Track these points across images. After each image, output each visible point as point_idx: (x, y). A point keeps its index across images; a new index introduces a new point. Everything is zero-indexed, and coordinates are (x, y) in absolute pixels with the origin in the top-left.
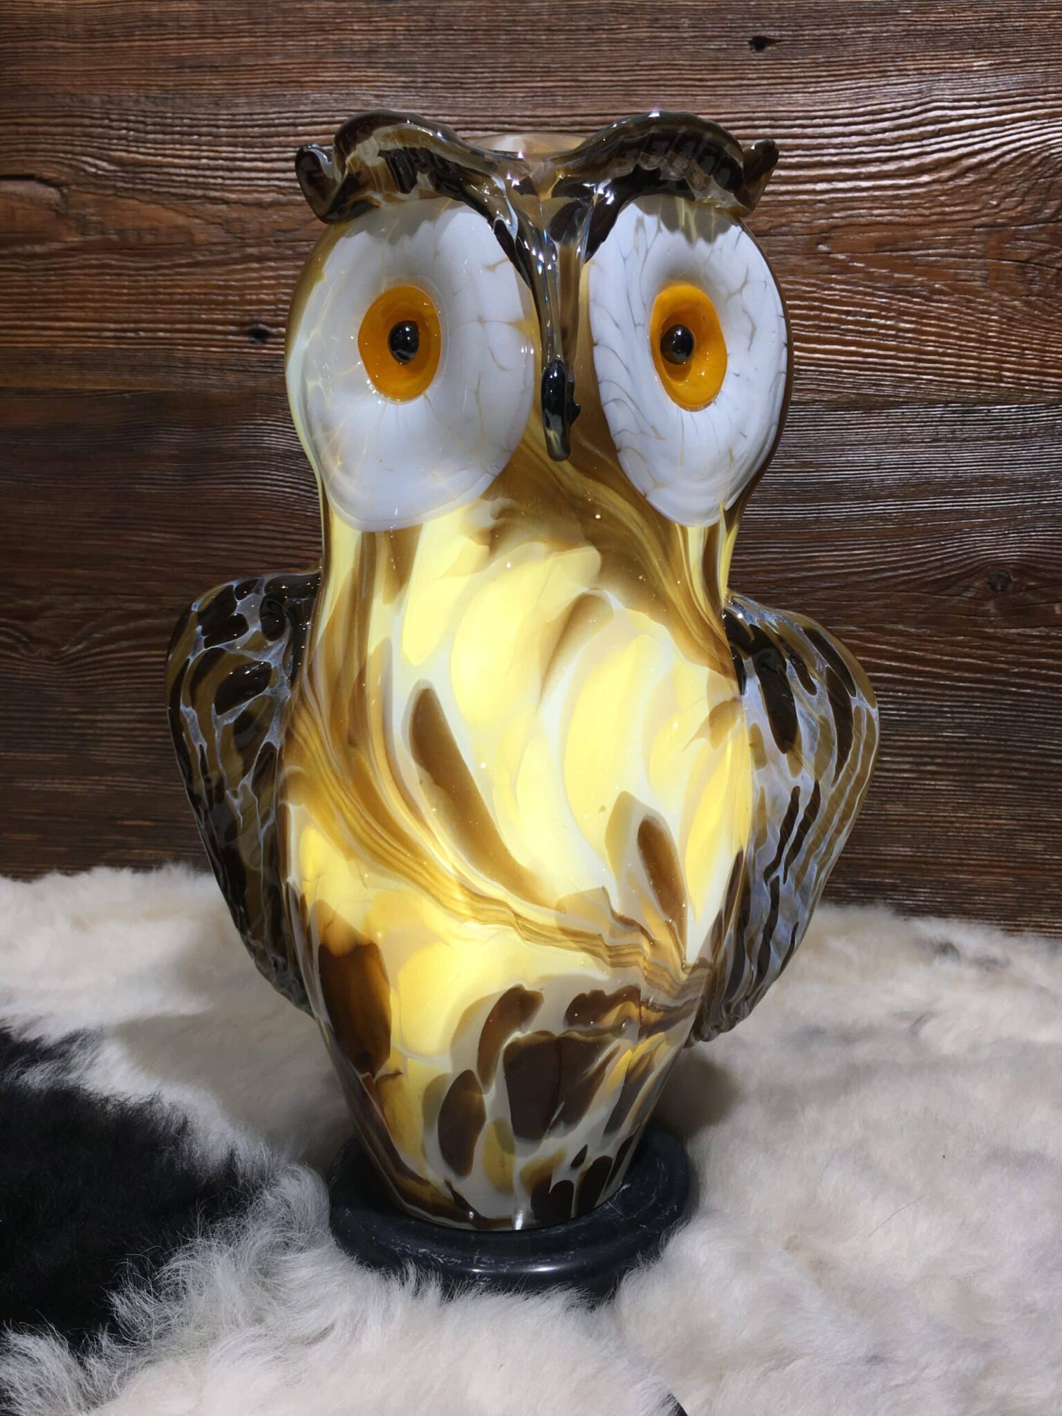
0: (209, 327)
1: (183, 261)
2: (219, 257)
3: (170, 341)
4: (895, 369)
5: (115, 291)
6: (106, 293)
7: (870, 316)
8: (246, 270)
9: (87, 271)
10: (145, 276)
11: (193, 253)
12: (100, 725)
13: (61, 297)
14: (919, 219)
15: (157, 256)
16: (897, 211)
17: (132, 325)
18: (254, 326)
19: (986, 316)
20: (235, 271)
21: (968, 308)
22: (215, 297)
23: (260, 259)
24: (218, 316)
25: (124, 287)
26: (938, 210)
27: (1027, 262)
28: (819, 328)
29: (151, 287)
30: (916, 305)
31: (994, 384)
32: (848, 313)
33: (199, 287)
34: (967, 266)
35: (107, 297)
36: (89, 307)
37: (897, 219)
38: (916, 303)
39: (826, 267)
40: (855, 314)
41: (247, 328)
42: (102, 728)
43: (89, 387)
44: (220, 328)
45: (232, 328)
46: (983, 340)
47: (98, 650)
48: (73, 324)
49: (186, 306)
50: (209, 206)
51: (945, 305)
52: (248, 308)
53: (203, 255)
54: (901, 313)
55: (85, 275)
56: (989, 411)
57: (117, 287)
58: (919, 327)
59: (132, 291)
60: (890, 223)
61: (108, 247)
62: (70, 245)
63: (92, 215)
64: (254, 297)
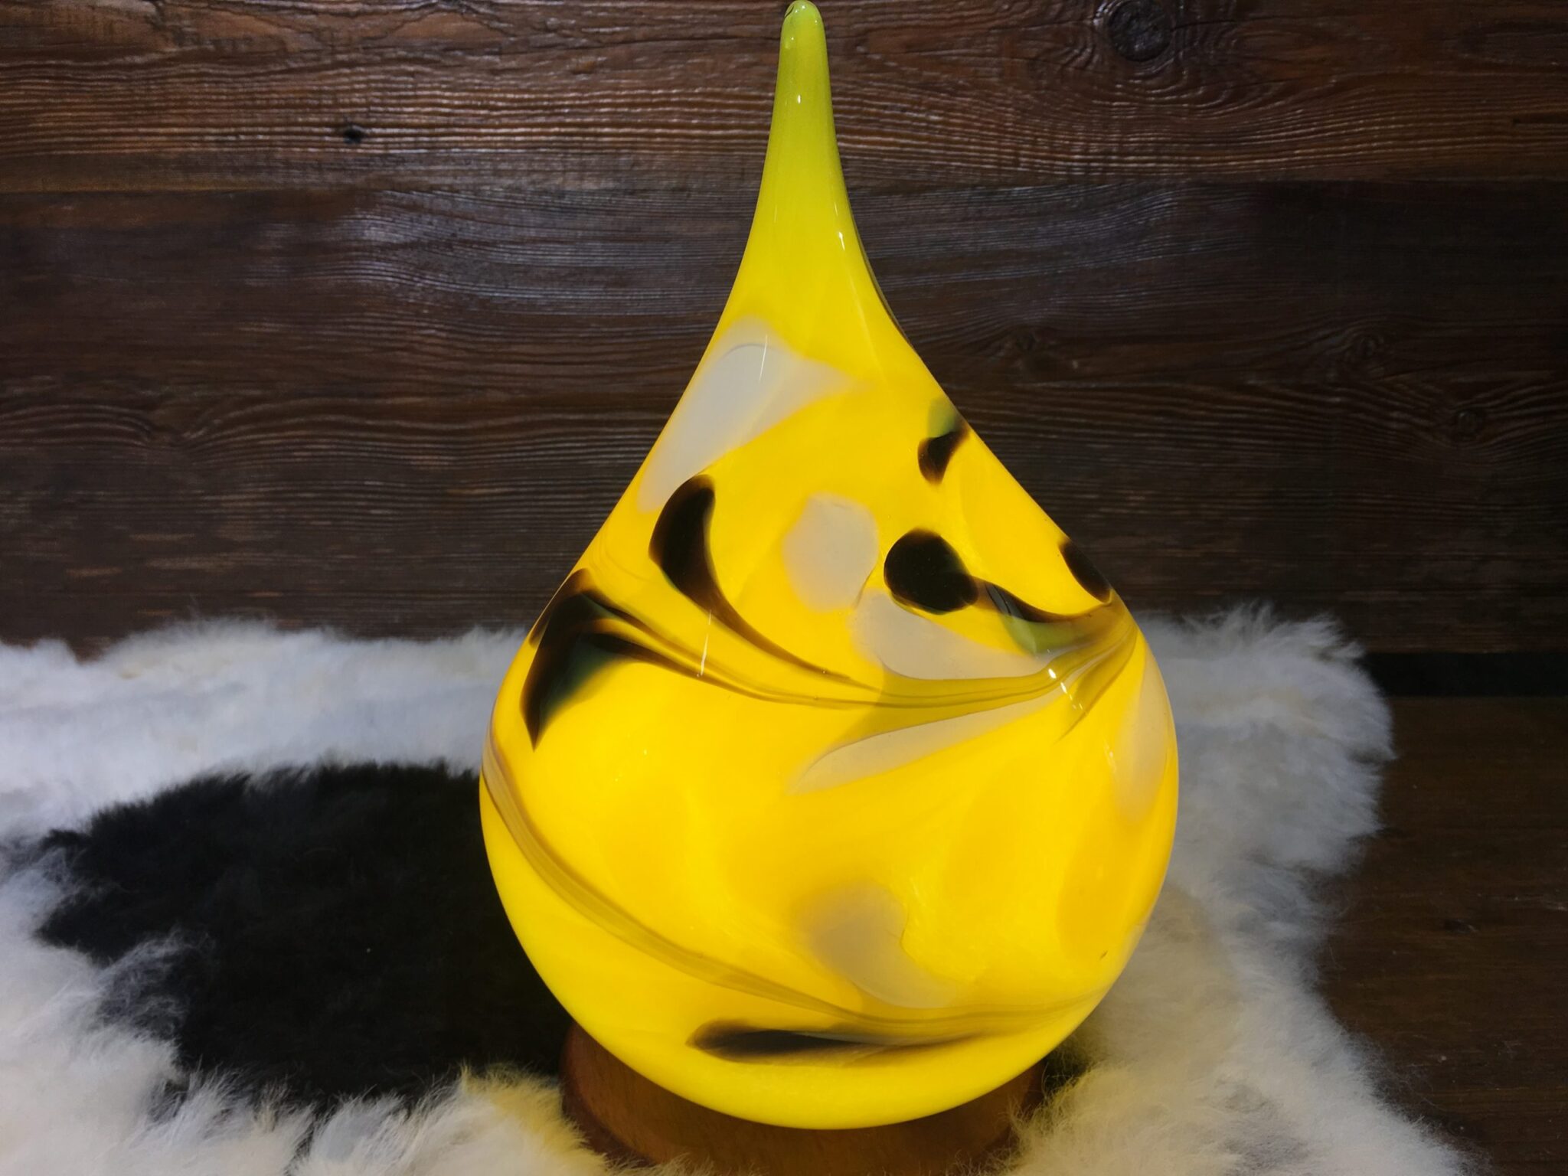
0: (306, 129)
1: (278, 68)
2: (311, 64)
3: (270, 144)
4: (928, 157)
5: (214, 97)
6: (205, 100)
7: (904, 110)
8: (339, 75)
9: (186, 80)
10: (242, 83)
11: (287, 61)
12: (224, 505)
13: (163, 104)
14: (943, 23)
15: (253, 64)
16: (923, 16)
17: (233, 130)
18: (348, 128)
19: (1003, 108)
20: (329, 77)
21: (987, 101)
22: (310, 102)
23: (351, 64)
24: (313, 119)
25: (222, 94)
26: (958, 14)
27: (1035, 59)
28: (859, 121)
29: (247, 93)
30: (942, 99)
31: (1012, 168)
32: (885, 108)
33: (294, 92)
34: (985, 64)
35: (206, 103)
36: (190, 114)
37: (923, 23)
38: (943, 98)
39: (863, 67)
40: (892, 108)
41: (342, 130)
42: (227, 508)
43: (194, 188)
44: (316, 130)
45: (328, 130)
46: (1001, 130)
47: (218, 435)
48: (176, 130)
49: (283, 111)
50: (299, 17)
51: (968, 99)
52: (342, 110)
53: (296, 62)
54: (931, 108)
55: (184, 83)
56: (1010, 192)
57: (215, 94)
58: (946, 119)
59: (231, 98)
60: (917, 27)
61: (204, 57)
62: (167, 56)
63: (189, 26)
64: (347, 101)
